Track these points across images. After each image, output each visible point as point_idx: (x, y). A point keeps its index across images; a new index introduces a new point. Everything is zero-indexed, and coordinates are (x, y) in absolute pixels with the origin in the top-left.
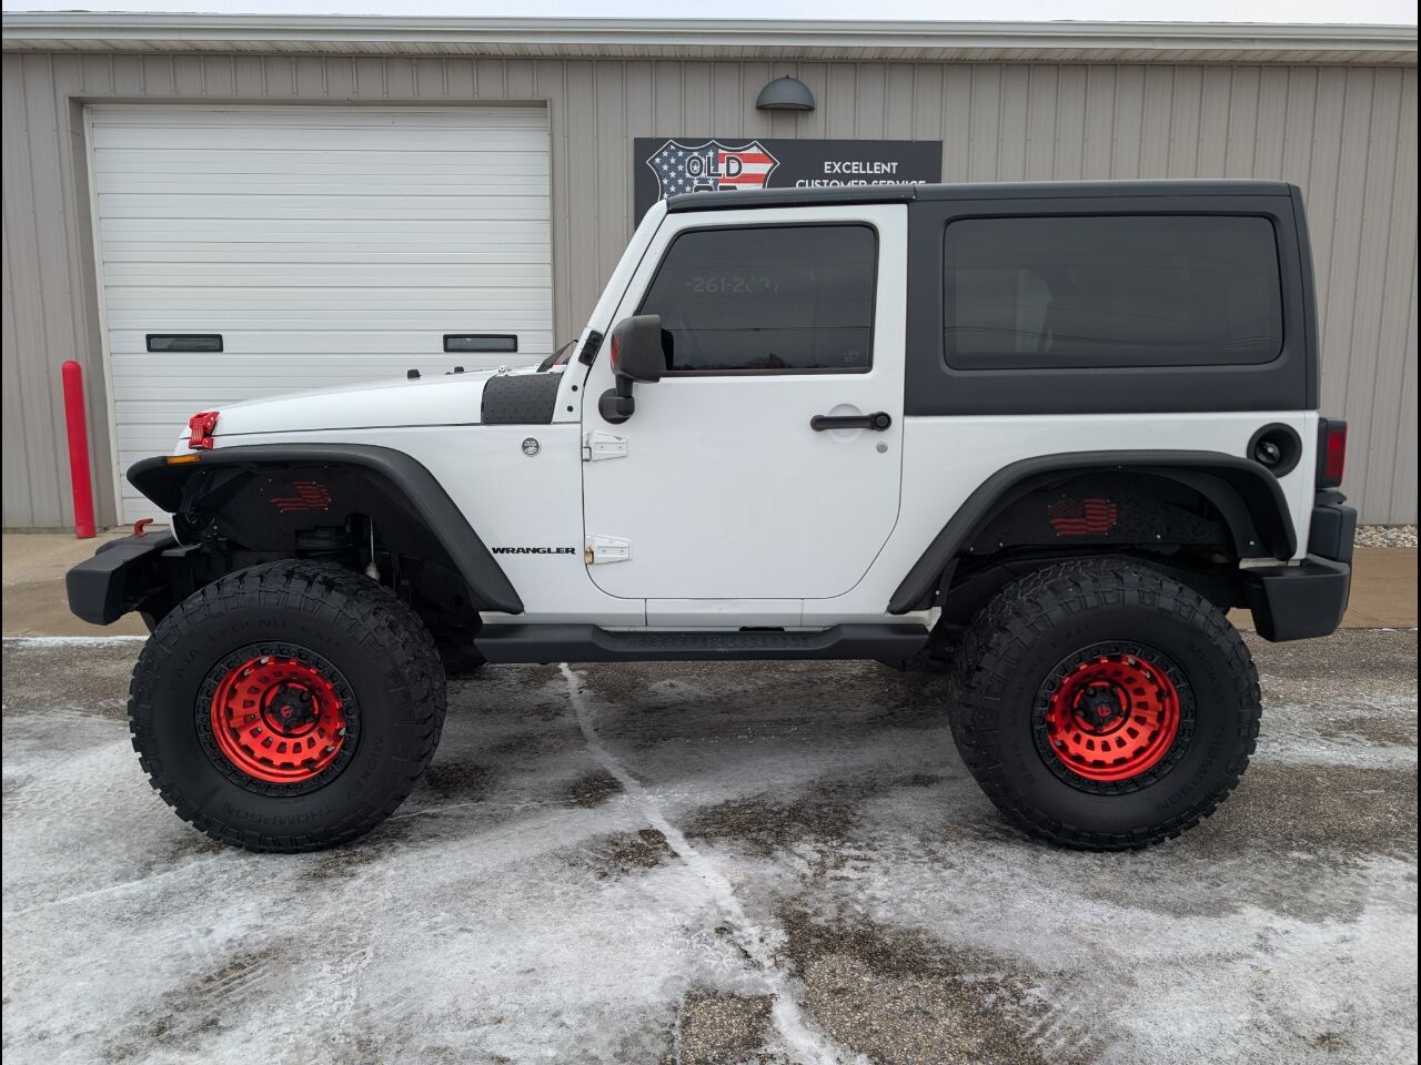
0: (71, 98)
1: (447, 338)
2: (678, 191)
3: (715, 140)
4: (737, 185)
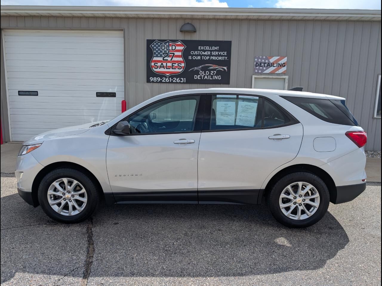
1: (97, 93)
2: (158, 54)
3: (169, 40)
4: (174, 52)
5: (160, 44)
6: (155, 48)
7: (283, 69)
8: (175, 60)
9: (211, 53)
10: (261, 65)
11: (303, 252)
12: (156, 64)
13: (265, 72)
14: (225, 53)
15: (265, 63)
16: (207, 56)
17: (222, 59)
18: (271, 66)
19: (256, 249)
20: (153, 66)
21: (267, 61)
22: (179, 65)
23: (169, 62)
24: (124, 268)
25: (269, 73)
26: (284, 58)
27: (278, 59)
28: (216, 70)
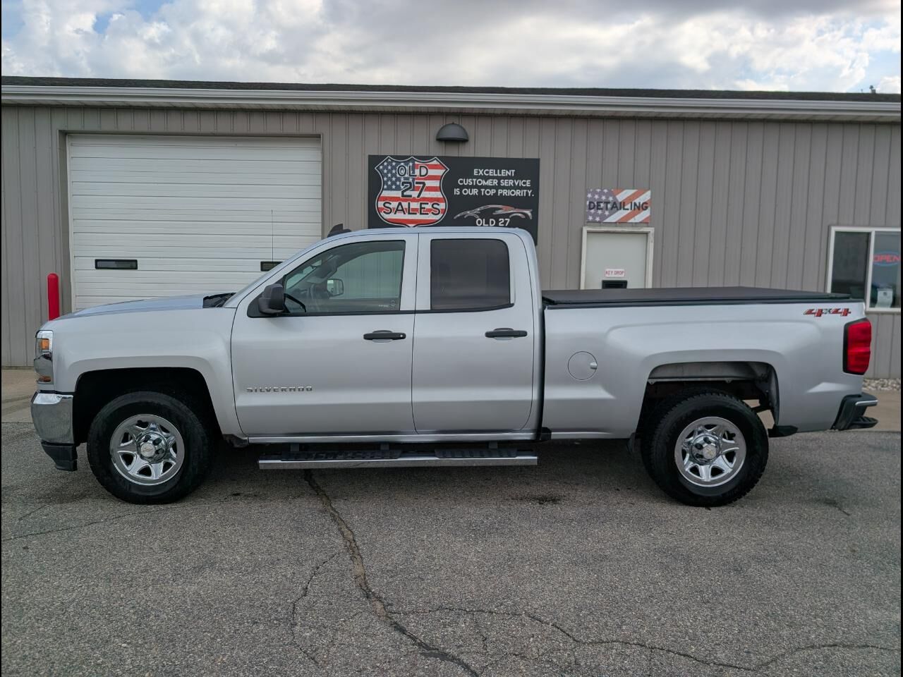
0: (60, 131)
1: (262, 263)
2: (392, 184)
3: (415, 157)
4: (426, 182)
5: (396, 165)
6: (385, 171)
7: (644, 215)
8: (426, 196)
9: (499, 183)
10: (599, 207)
12: (387, 205)
13: (607, 220)
14: (528, 182)
15: (607, 203)
16: (491, 188)
17: (520, 194)
18: (619, 208)
19: (622, 526)
20: (382, 209)
21: (611, 199)
22: (435, 206)
23: (414, 200)
25: (616, 223)
26: (643, 193)
27: (634, 194)
28: (510, 217)
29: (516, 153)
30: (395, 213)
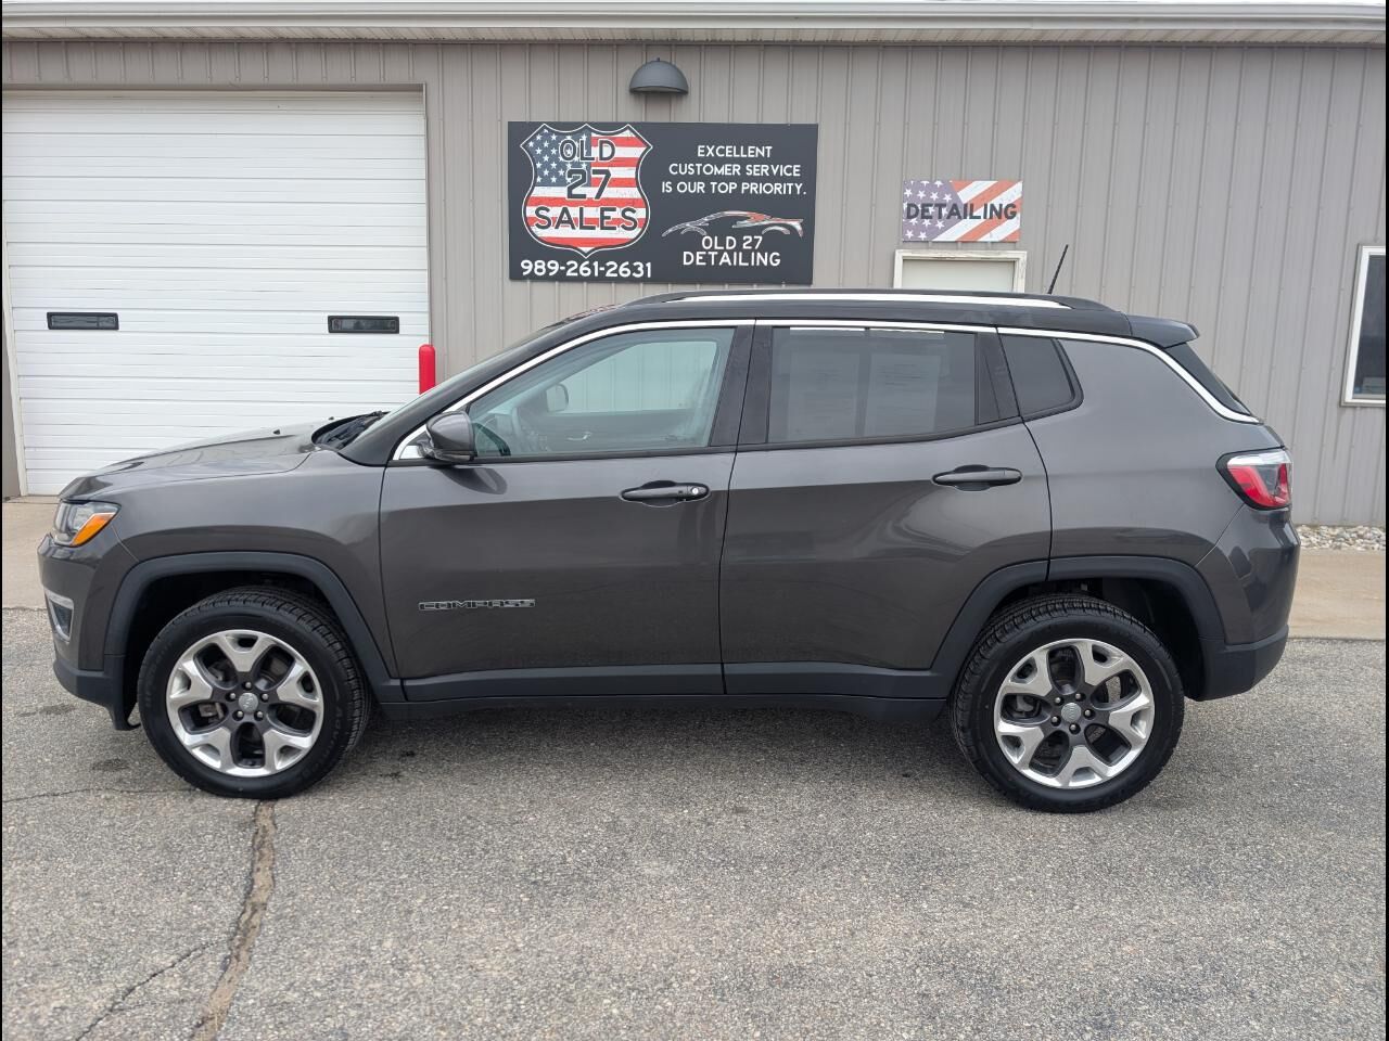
1: (331, 319)
2: (550, 175)
3: (590, 124)
4: (610, 169)
5: (558, 140)
6: (539, 151)
7: (1009, 227)
8: (611, 196)
9: (743, 171)
10: (926, 214)
11: (1034, 891)
12: (542, 212)
13: (941, 238)
14: (796, 168)
15: (940, 206)
16: (728, 179)
17: (782, 190)
18: (962, 215)
19: (864, 878)
20: (533, 219)
21: (948, 198)
22: (628, 214)
23: (590, 203)
24: (373, 948)
25: (956, 242)
26: (1010, 187)
27: (991, 189)
28: (763, 233)
29: (775, 115)
30: (557, 227)
